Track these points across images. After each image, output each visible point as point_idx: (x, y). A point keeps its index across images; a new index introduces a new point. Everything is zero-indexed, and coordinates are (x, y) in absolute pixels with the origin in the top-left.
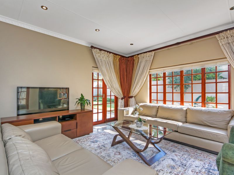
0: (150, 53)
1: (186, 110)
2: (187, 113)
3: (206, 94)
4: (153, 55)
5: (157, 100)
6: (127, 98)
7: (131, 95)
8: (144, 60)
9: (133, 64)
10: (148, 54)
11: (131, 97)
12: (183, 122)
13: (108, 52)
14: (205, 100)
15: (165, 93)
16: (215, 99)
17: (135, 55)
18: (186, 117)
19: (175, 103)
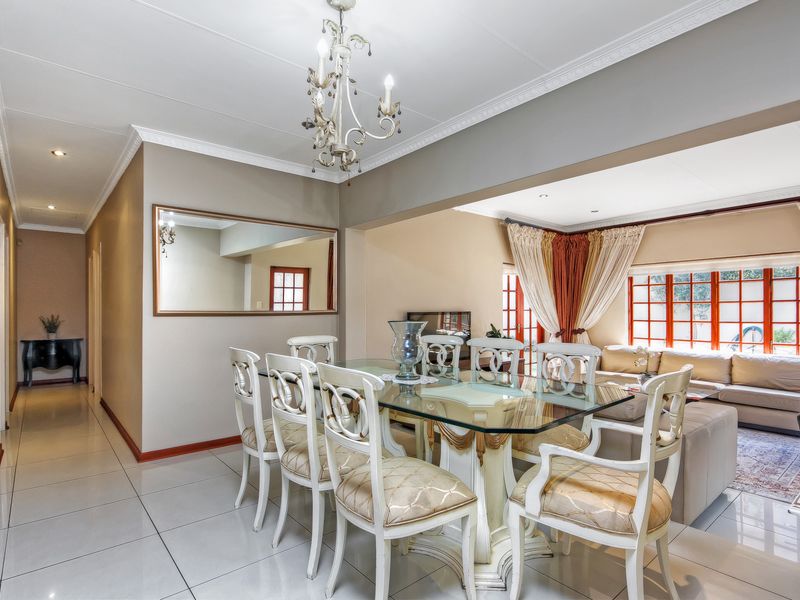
0: (636, 229)
1: (731, 359)
2: (731, 366)
3: (774, 325)
4: (642, 233)
5: (649, 339)
6: (568, 333)
7: (580, 325)
8: (619, 244)
9: (586, 253)
10: (630, 230)
11: (581, 331)
12: (727, 384)
13: (534, 227)
14: (771, 340)
15: (670, 322)
16: (794, 337)
17: (593, 230)
18: (731, 375)
19: (695, 345)
